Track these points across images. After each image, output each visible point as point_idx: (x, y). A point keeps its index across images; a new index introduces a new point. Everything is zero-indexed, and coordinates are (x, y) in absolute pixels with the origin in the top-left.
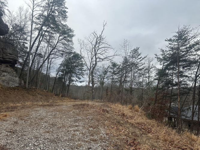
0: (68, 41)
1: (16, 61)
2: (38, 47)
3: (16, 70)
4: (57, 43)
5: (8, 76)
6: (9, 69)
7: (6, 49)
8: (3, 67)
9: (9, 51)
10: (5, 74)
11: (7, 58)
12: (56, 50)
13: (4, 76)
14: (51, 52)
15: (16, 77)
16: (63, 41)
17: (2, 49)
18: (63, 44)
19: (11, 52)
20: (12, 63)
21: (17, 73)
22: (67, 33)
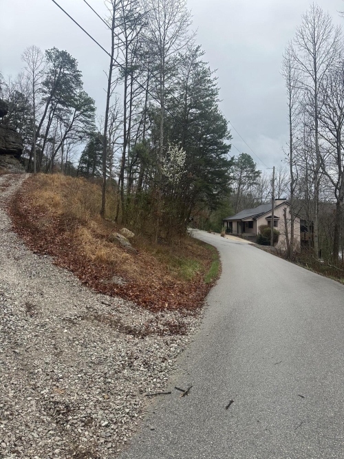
0: (90, 116)
1: (20, 152)
2: (48, 128)
3: (23, 161)
4: (73, 121)
5: (14, 169)
6: (14, 161)
7: (8, 137)
8: (7, 158)
9: (12, 139)
10: (11, 166)
11: (11, 147)
12: (72, 132)
13: (10, 168)
14: (66, 134)
15: (22, 169)
16: (81, 117)
17: (4, 137)
18: (82, 121)
19: (14, 140)
20: (17, 153)
21: (24, 165)
22: (86, 105)
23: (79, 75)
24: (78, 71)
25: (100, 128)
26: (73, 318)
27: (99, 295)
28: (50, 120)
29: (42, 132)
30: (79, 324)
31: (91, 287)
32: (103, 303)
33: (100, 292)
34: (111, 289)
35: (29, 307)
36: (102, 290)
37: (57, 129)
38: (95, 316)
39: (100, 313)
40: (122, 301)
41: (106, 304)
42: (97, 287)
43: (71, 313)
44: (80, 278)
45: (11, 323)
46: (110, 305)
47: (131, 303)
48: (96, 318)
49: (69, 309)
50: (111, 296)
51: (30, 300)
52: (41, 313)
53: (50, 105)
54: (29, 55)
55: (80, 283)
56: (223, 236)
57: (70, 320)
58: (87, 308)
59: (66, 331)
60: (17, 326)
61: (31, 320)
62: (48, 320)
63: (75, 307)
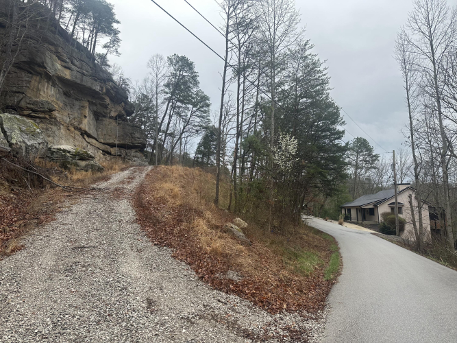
0: (205, 112)
1: (144, 146)
2: (168, 124)
3: (146, 154)
4: (191, 116)
5: (138, 161)
6: (139, 154)
7: (134, 134)
8: (133, 152)
9: (137, 135)
10: (136, 159)
11: (136, 142)
12: (189, 126)
13: (135, 161)
14: (184, 129)
15: (145, 161)
16: (197, 113)
17: (131, 134)
18: (198, 117)
19: (139, 136)
20: (141, 148)
21: (147, 158)
22: (202, 102)
23: (196, 76)
24: (195, 72)
25: (214, 121)
26: (191, 316)
27: (215, 292)
28: (171, 116)
29: (163, 127)
30: (197, 324)
31: (207, 282)
32: (219, 301)
33: (216, 289)
34: (227, 285)
35: (150, 303)
36: (218, 285)
37: (177, 125)
38: (212, 316)
39: (217, 312)
40: (238, 299)
41: (222, 302)
42: (213, 283)
43: (189, 310)
44: (197, 272)
45: (133, 319)
46: (226, 304)
47: (247, 302)
48: (213, 317)
49: (187, 306)
50: (227, 293)
51: (150, 294)
52: (161, 310)
53: (171, 104)
54: (154, 62)
55: (197, 278)
56: (341, 224)
57: (188, 319)
58: (204, 305)
59: (184, 331)
60: (139, 323)
61: (151, 317)
62: (167, 318)
63: (192, 305)
